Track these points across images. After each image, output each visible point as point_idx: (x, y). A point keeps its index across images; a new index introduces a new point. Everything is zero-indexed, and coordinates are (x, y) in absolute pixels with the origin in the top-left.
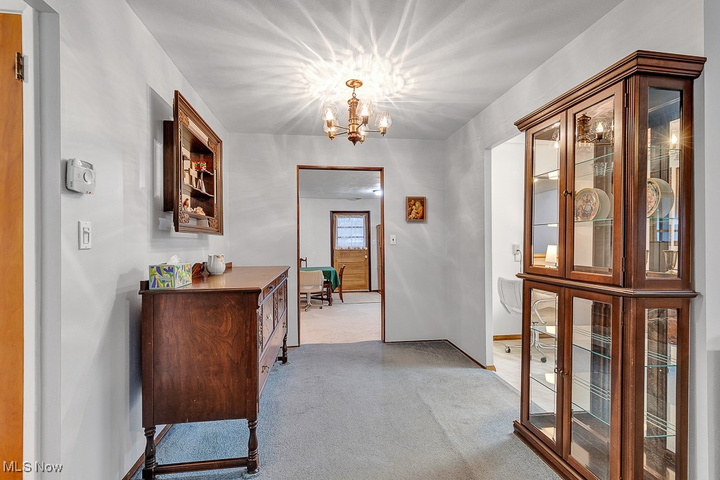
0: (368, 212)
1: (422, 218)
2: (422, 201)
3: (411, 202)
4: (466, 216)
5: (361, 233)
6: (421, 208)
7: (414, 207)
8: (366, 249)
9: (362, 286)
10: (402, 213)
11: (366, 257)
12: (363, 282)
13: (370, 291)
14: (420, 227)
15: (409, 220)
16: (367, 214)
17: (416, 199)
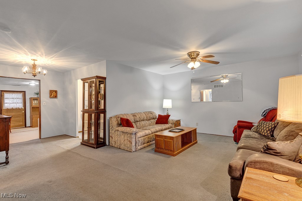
0: (25, 92)
1: (56, 97)
2: (56, 92)
3: (51, 92)
4: (71, 97)
5: (21, 101)
6: (55, 94)
7: (53, 93)
8: (23, 108)
9: (20, 126)
10: (48, 95)
11: (23, 112)
12: (21, 123)
13: (26, 127)
14: (55, 100)
15: (51, 97)
16: (24, 93)
17: (53, 91)
